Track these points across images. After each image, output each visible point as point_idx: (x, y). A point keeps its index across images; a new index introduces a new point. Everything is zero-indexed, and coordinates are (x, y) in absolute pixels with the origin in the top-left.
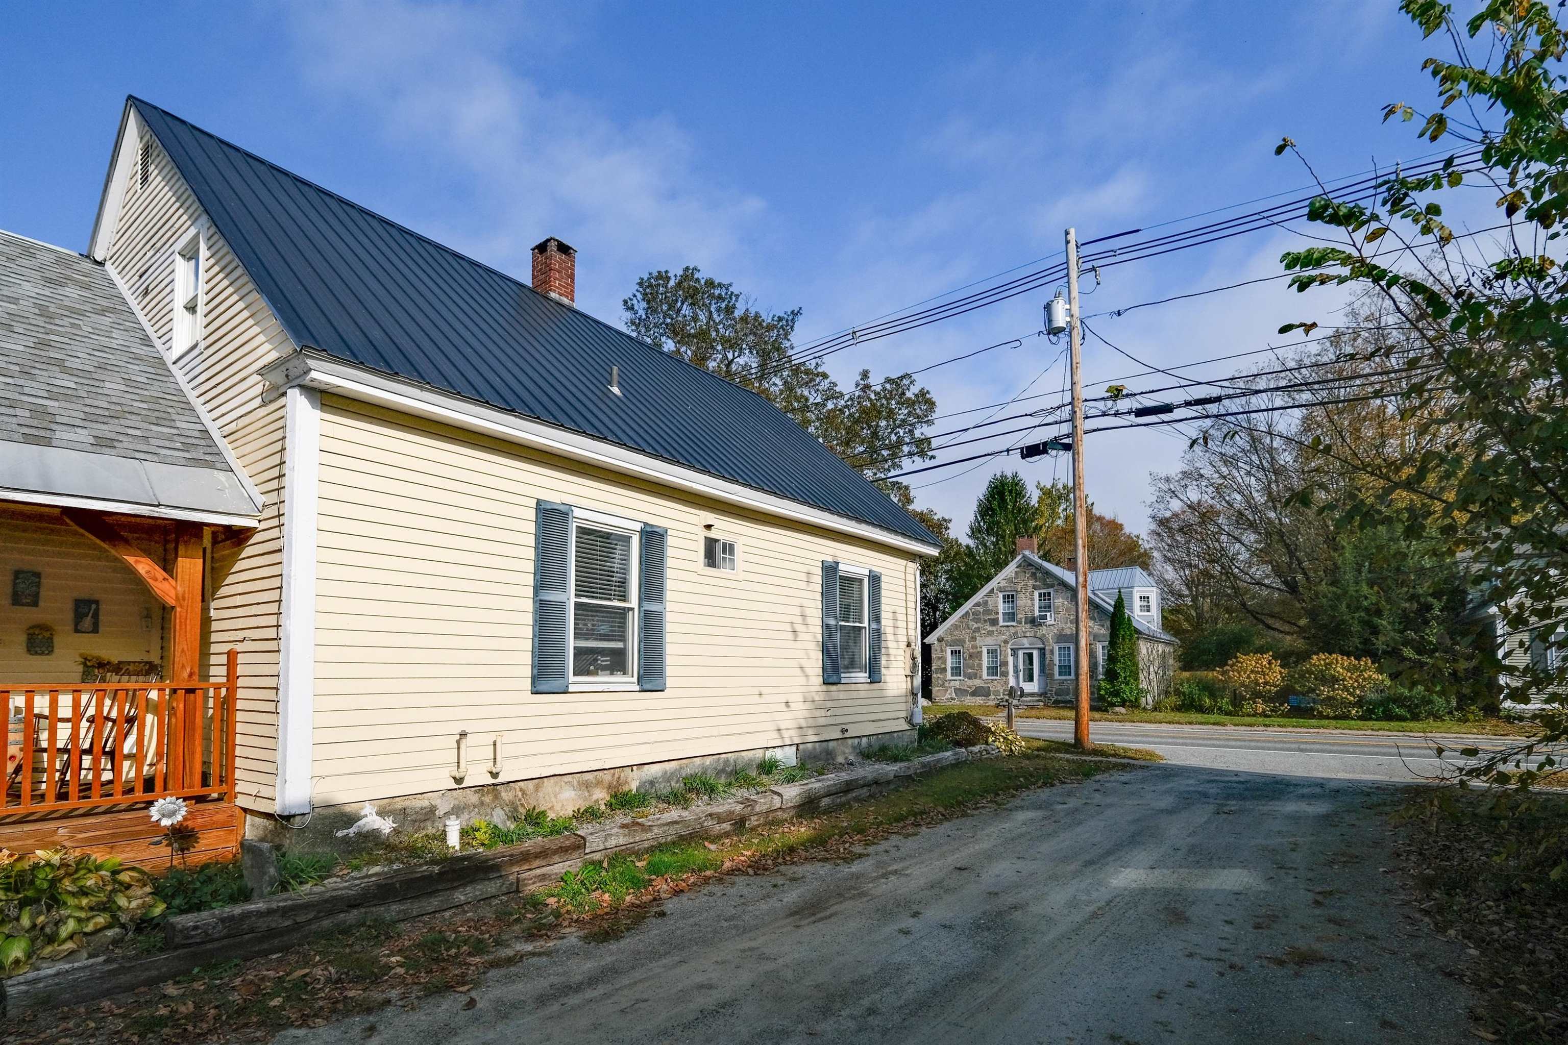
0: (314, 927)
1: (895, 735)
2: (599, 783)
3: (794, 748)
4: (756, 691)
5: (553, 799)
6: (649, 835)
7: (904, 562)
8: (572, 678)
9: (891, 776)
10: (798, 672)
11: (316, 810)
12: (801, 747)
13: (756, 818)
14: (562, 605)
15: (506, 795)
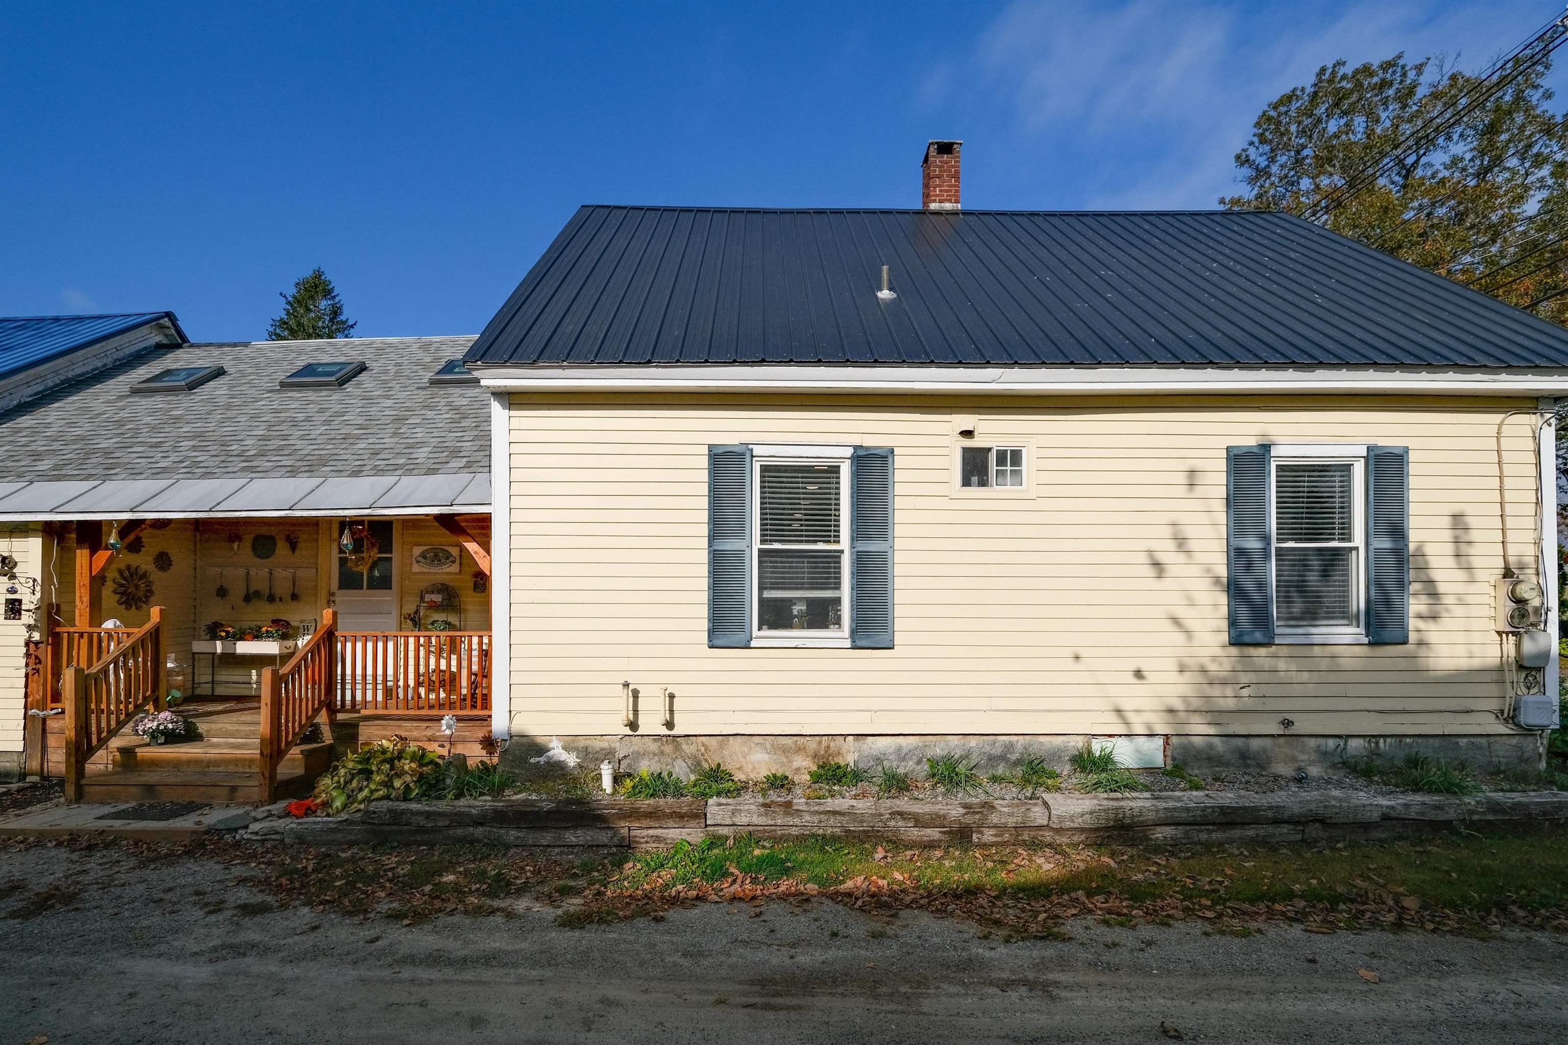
0: (451, 832)
1: (1463, 742)
2: (799, 750)
3: (1160, 741)
4: (1069, 652)
5: (742, 759)
6: (797, 821)
7: (1497, 418)
8: (755, 632)
9: (1375, 816)
10: (1168, 625)
11: (515, 738)
12: (1174, 740)
13: (992, 831)
14: (739, 555)
15: (688, 748)
